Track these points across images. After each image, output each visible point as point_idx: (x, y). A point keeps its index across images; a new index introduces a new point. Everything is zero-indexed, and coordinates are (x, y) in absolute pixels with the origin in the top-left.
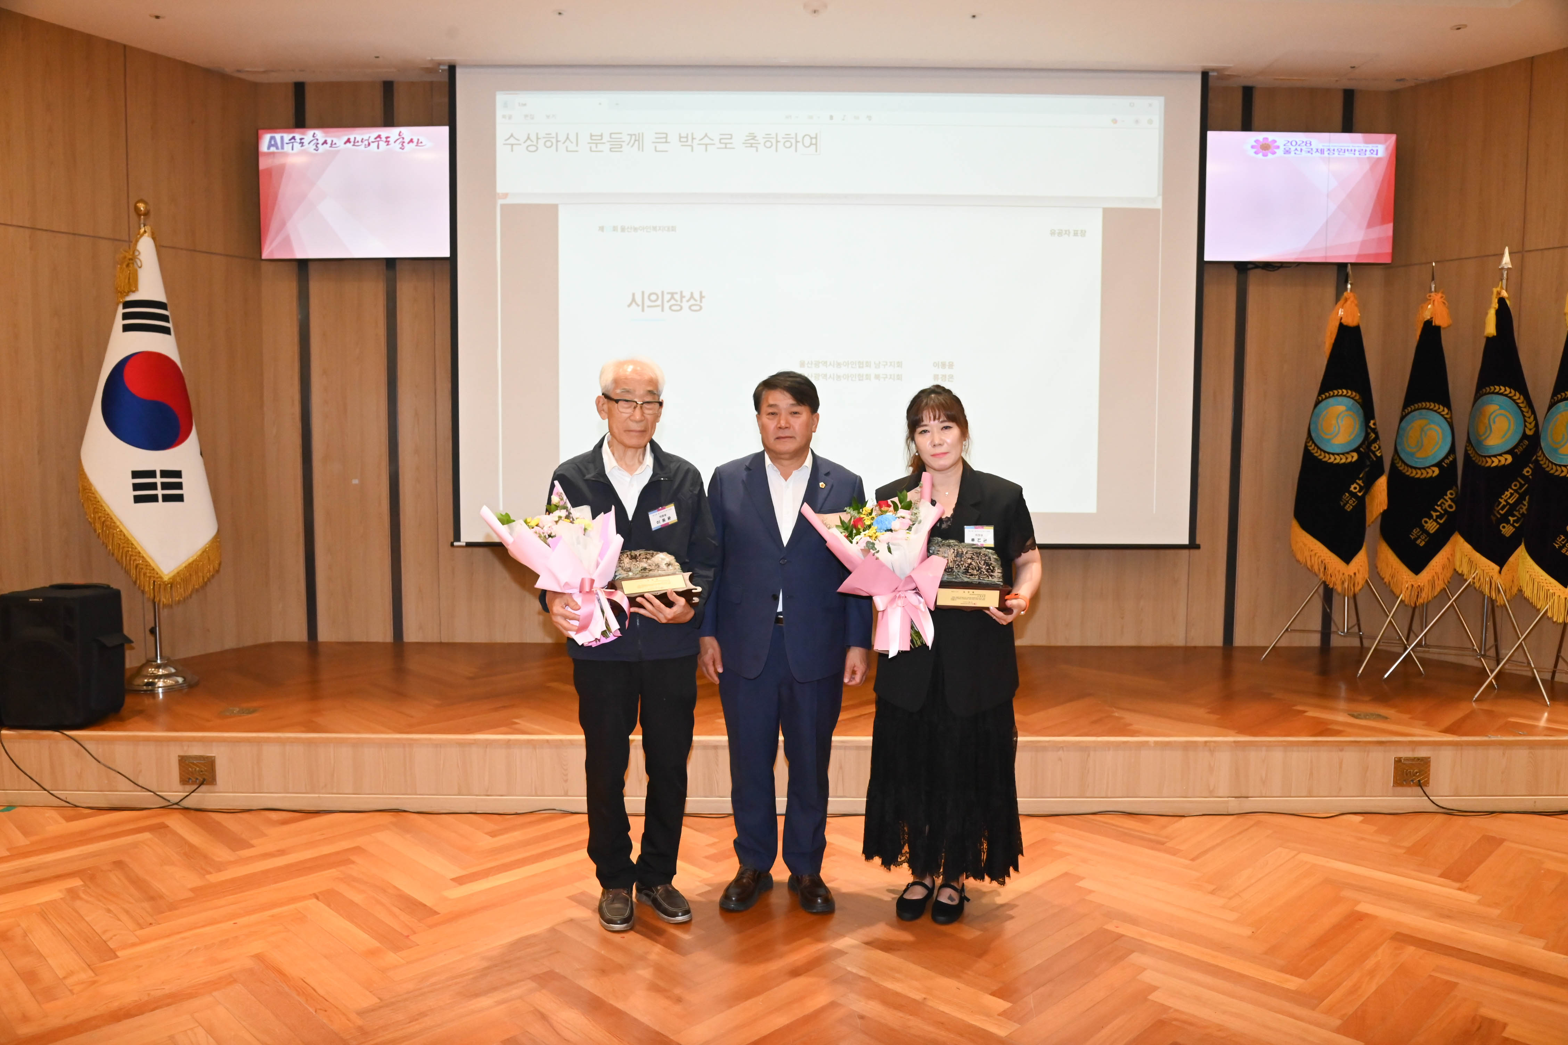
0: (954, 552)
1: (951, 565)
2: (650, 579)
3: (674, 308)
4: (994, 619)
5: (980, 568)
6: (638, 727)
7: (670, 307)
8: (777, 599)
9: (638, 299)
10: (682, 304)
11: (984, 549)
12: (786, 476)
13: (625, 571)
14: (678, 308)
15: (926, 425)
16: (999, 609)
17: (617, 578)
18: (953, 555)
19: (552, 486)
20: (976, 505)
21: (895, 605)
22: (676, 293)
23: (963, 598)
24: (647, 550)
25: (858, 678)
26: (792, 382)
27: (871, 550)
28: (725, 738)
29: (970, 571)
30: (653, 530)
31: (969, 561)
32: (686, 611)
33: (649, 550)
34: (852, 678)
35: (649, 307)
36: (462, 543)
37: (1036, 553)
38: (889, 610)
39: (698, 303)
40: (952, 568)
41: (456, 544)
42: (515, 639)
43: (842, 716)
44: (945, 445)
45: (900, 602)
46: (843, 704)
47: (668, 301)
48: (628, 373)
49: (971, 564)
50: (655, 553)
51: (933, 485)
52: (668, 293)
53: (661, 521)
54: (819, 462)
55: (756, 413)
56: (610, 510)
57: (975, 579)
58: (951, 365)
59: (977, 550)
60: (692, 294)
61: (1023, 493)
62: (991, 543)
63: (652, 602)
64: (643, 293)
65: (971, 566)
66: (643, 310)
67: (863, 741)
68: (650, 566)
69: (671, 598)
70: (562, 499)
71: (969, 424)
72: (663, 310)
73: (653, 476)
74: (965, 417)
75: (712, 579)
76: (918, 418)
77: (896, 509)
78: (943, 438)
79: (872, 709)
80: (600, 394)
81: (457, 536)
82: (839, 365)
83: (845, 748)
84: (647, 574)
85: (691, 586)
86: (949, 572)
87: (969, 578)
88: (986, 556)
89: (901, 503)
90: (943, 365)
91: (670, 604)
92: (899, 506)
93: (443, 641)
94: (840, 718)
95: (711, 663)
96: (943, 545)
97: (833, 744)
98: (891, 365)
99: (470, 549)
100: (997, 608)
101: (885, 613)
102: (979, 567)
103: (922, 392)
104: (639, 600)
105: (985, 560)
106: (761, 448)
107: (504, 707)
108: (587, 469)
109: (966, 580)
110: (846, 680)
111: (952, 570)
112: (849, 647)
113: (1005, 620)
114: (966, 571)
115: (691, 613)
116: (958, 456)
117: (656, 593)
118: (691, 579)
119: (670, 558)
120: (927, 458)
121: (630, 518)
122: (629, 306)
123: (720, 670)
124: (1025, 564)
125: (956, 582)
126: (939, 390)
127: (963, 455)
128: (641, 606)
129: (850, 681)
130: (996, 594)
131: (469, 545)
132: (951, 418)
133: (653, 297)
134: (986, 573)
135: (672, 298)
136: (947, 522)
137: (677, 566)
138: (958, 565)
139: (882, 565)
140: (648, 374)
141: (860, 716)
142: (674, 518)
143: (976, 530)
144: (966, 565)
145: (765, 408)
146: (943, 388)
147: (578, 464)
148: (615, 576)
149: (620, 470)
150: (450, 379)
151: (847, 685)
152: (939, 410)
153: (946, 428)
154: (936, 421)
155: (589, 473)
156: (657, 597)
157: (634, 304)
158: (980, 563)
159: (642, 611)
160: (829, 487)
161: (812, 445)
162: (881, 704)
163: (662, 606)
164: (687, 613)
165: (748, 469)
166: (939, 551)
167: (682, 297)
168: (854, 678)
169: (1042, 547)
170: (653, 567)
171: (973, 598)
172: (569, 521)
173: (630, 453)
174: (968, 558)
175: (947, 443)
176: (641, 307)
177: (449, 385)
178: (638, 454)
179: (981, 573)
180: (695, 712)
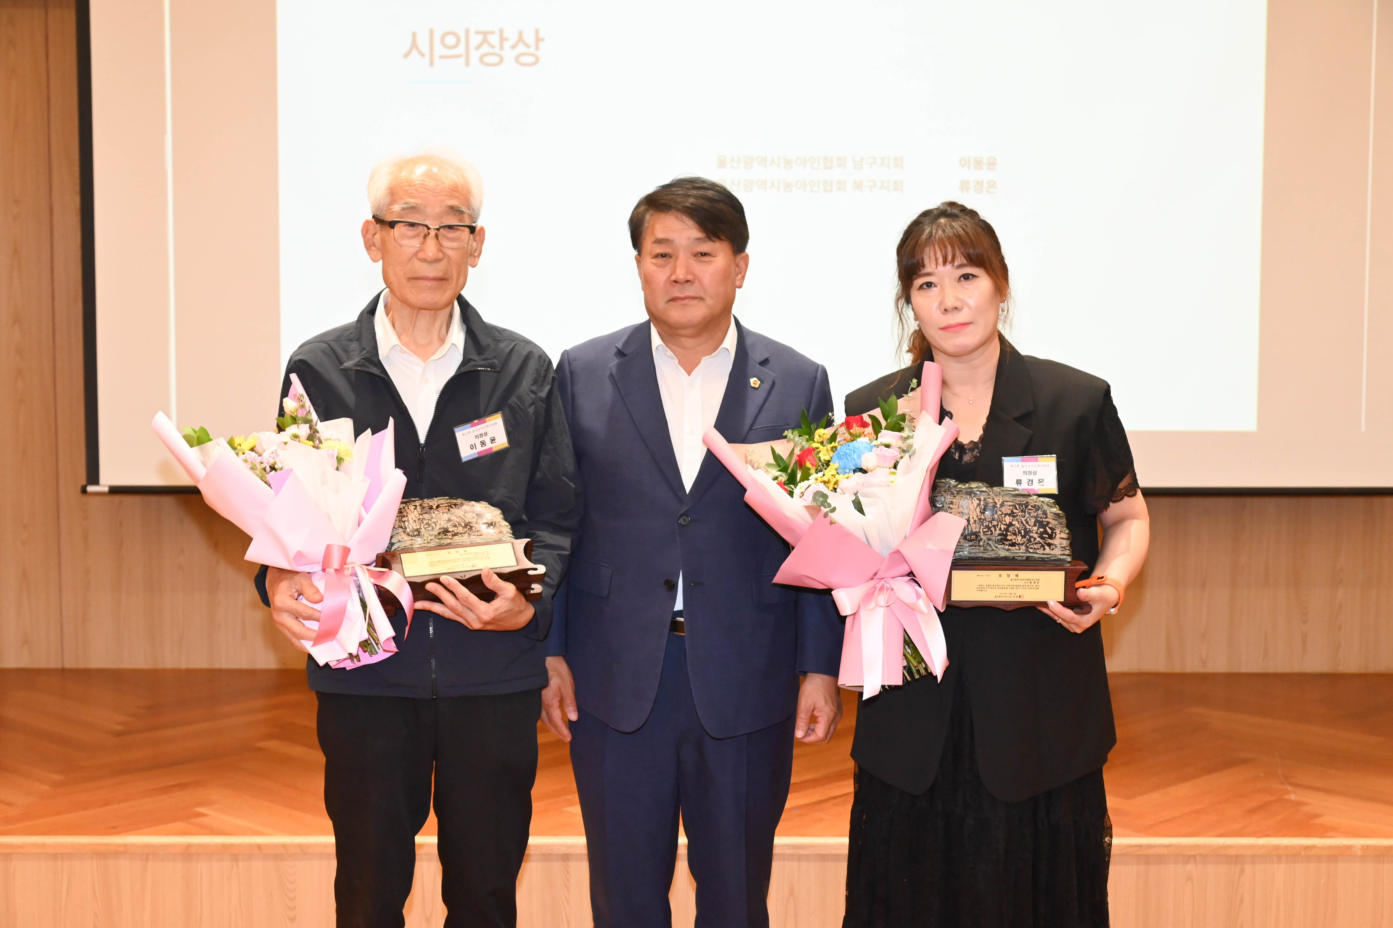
0: (979, 505)
1: (974, 528)
2: (453, 551)
3: (487, 59)
4: (1060, 624)
5: (1027, 532)
6: (432, 820)
7: (481, 59)
8: (673, 587)
9: (423, 43)
10: (502, 53)
11: (1035, 497)
12: (689, 367)
13: (408, 535)
14: (495, 59)
15: (929, 274)
16: (1064, 604)
17: (394, 548)
18: (978, 510)
19: (287, 384)
20: (1024, 419)
21: (873, 605)
22: (492, 33)
23: (999, 587)
24: (451, 498)
25: (820, 730)
26: (696, 197)
27: (822, 508)
28: (582, 840)
29: (1009, 538)
30: (464, 460)
31: (1008, 519)
32: (517, 609)
33: (456, 499)
34: (810, 730)
35: (442, 57)
36: (103, 487)
37: (1139, 501)
38: (863, 615)
39: (532, 50)
40: (976, 534)
41: (91, 489)
42: (201, 663)
43: (791, 802)
44: (966, 310)
45: (882, 599)
46: (793, 780)
47: (478, 48)
48: (414, 177)
49: (1011, 524)
50: (464, 502)
51: (944, 383)
52: (477, 33)
53: (478, 445)
54: (749, 341)
55: (635, 253)
56: (386, 426)
57: (1020, 552)
58: (992, 164)
59: (1021, 499)
60: (520, 33)
61: (1112, 395)
62: (1051, 486)
63: (454, 591)
64: (431, 32)
65: (1011, 529)
66: (432, 64)
67: (831, 846)
68: (455, 526)
69: (489, 586)
70: (303, 406)
71: (1009, 273)
72: (467, 64)
73: (463, 364)
74: (1002, 259)
75: (567, 553)
76: (915, 261)
77: (877, 428)
78: (961, 296)
79: (848, 787)
80: (370, 217)
81: (93, 475)
82: (788, 163)
83: (800, 858)
84: (449, 541)
85: (527, 564)
86: (971, 541)
87: (1008, 550)
88: (1037, 510)
89: (886, 418)
90: (978, 163)
91: (488, 595)
92: (884, 423)
93: (67, 666)
94: (787, 805)
95: (555, 703)
96: (958, 492)
97: (776, 851)
98: (883, 163)
99: (117, 498)
100: (1060, 603)
101: (857, 616)
102: (1025, 530)
103: (926, 214)
104: (430, 587)
105: (1036, 517)
106: (645, 317)
107: (182, 786)
108: (346, 351)
109: (1003, 554)
110: (799, 734)
111: (977, 536)
112: (805, 673)
113: (1077, 625)
114: (1003, 539)
115: (529, 612)
116: (989, 330)
117: (462, 574)
118: (528, 551)
119: (493, 514)
120: (936, 337)
121: (422, 439)
122: (407, 55)
123: (573, 716)
124: (1120, 521)
125: (985, 559)
126: (955, 211)
127: (1000, 327)
128: (436, 599)
129: (807, 734)
130: (1058, 578)
131: (115, 491)
132: (976, 260)
133: (450, 40)
134: (1038, 539)
135: (485, 41)
136: (972, 450)
137: (505, 527)
138: (987, 527)
139: (845, 535)
140: (450, 178)
141: (826, 800)
142: (502, 441)
143: (1025, 463)
144: (1003, 527)
145: (648, 244)
146: (963, 209)
147: (330, 343)
148: (392, 544)
149: (404, 352)
150: (78, 188)
151: (802, 744)
152: (953, 247)
153: (966, 277)
154: (949, 266)
155: (349, 358)
156: (464, 582)
157: (414, 52)
158: (1027, 523)
159: (436, 608)
160: (767, 386)
161: (735, 310)
162: (861, 778)
163: (473, 598)
164: (520, 612)
165: (620, 353)
166: (952, 503)
167: (503, 39)
168: (813, 730)
169: (1149, 493)
170: (460, 529)
171: (1018, 587)
172: (311, 443)
173: (423, 320)
174: (1006, 515)
175: (969, 307)
176: (427, 58)
177: (77, 199)
178: (437, 324)
179: (1029, 541)
180: (534, 792)
